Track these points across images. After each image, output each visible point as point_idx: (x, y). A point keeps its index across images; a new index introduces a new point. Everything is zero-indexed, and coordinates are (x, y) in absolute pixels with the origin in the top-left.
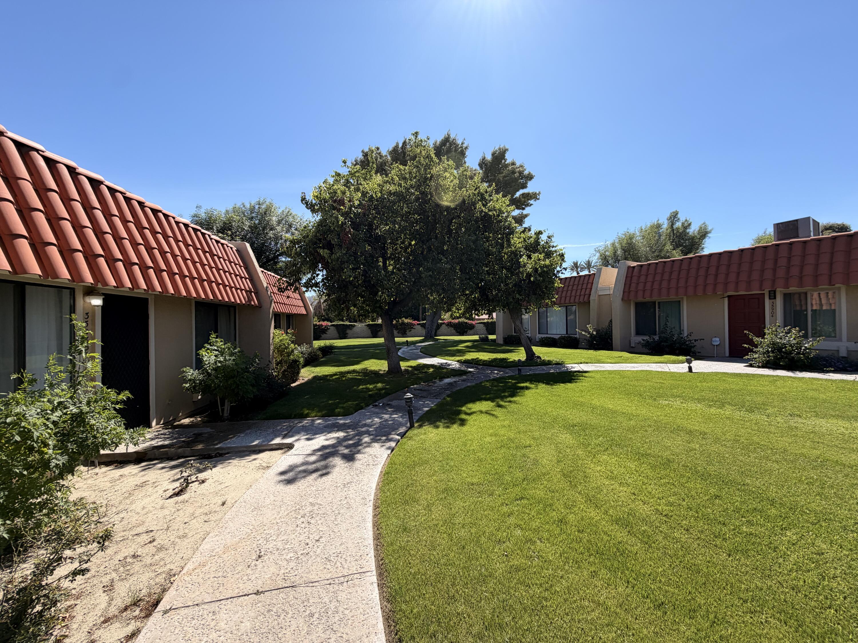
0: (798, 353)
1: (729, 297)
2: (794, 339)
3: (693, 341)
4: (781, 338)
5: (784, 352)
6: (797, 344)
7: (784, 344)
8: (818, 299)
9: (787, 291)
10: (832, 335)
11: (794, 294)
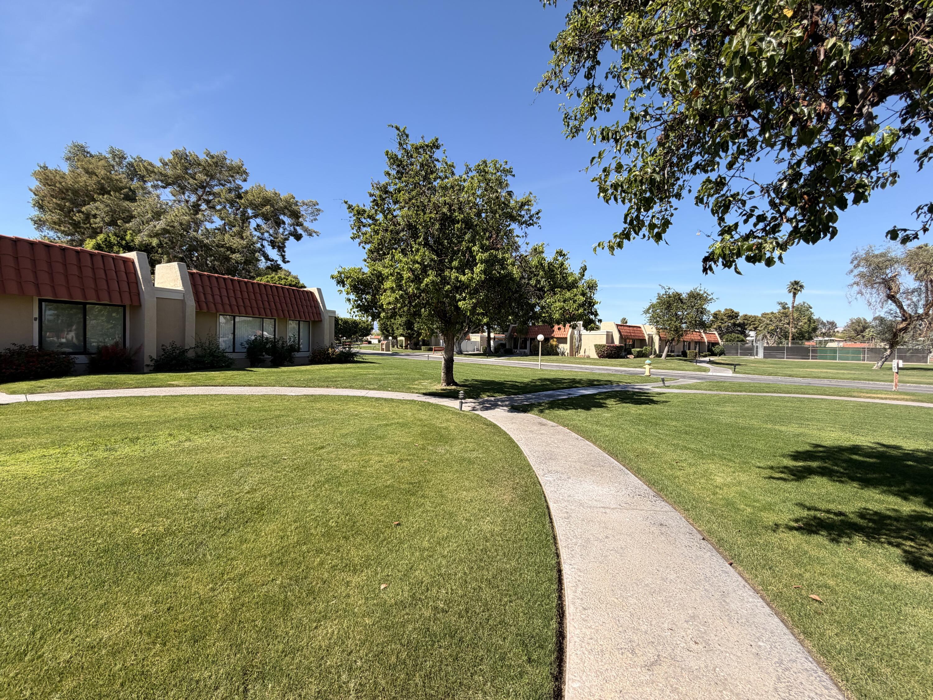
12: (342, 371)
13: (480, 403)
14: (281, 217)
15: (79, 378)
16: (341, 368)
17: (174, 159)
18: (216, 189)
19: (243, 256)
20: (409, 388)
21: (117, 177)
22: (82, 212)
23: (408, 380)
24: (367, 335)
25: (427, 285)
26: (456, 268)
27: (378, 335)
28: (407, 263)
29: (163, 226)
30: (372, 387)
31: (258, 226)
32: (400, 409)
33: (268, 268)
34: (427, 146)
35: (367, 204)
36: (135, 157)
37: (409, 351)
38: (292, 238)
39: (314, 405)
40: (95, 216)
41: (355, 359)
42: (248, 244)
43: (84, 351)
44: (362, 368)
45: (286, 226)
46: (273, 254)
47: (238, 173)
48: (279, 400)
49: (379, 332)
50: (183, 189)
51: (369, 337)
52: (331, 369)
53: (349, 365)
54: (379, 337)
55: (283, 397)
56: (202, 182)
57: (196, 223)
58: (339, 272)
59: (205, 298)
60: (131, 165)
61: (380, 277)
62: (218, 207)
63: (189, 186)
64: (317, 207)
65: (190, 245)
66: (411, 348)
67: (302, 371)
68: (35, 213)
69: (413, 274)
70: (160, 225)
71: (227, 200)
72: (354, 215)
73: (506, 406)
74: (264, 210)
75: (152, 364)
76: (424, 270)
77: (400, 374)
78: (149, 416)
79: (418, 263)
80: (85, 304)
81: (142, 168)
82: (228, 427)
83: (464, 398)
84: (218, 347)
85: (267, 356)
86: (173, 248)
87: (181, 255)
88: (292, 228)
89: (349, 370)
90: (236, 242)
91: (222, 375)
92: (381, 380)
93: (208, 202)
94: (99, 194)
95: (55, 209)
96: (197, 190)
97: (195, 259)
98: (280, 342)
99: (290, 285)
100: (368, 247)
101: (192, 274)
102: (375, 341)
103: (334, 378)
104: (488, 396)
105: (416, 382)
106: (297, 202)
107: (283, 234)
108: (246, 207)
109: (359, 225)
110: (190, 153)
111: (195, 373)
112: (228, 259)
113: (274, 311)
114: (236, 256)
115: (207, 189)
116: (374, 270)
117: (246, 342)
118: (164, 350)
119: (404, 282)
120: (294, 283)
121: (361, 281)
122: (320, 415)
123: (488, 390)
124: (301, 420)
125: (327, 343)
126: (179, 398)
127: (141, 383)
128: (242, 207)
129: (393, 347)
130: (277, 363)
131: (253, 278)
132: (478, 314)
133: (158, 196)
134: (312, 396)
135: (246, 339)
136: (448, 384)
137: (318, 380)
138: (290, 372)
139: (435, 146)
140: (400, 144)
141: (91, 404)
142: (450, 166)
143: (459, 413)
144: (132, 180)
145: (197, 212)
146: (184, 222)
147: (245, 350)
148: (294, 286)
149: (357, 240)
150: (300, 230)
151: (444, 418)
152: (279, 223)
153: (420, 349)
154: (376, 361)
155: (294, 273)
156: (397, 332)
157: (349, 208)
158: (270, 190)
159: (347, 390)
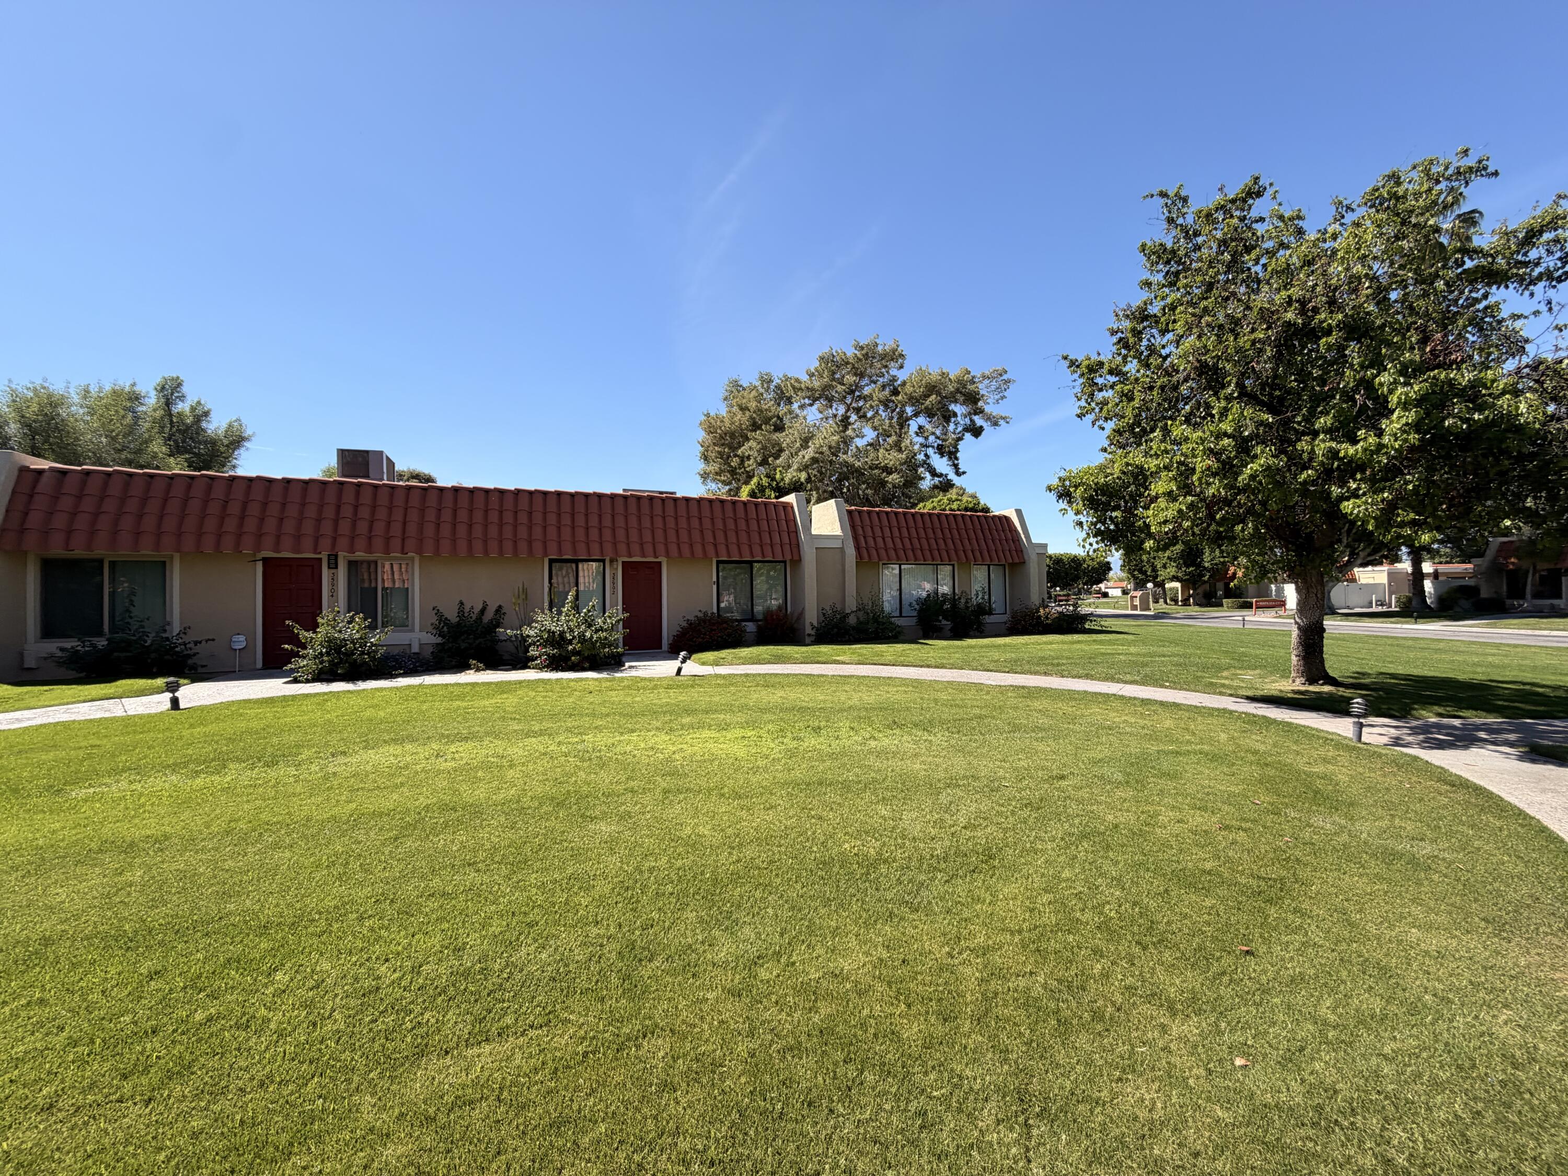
0: (363, 653)
1: (265, 561)
2: (358, 632)
3: (192, 645)
4: (340, 632)
5: (343, 654)
6: (361, 638)
7: (344, 639)
8: (389, 572)
9: (353, 557)
10: (404, 625)
11: (362, 562)
12: (1066, 647)
13: (1415, 731)
14: (952, 407)
15: (750, 649)
16: (1063, 643)
17: (821, 365)
18: (867, 391)
19: (902, 477)
20: (1211, 683)
21: (766, 407)
22: (738, 456)
23: (1205, 668)
24: (1100, 581)
25: (1253, 477)
26: (1328, 431)
27: (1121, 580)
28: (1203, 440)
29: (812, 454)
30: (1128, 677)
31: (920, 427)
32: (1200, 725)
33: (935, 487)
34: (1233, 201)
35: (1106, 350)
36: (781, 376)
37: (1194, 610)
38: (968, 436)
39: (1030, 703)
40: (748, 458)
41: (1087, 626)
42: (907, 457)
43: (752, 619)
44: (1101, 642)
45: (959, 418)
46: (941, 464)
47: (892, 360)
48: (974, 691)
49: (1124, 575)
50: (830, 400)
51: (1102, 586)
52: (1046, 643)
53: (1076, 637)
54: (1124, 584)
55: (979, 687)
56: (851, 385)
57: (845, 442)
58: (1060, 479)
59: (866, 543)
60: (778, 387)
61: (1141, 477)
62: (869, 414)
63: (837, 395)
64: (1005, 377)
65: (840, 473)
66: (1196, 604)
67: (999, 646)
68: (701, 466)
69: (1218, 460)
70: (809, 453)
71: (880, 402)
72: (1082, 375)
73: (1511, 744)
74: (928, 402)
75: (813, 632)
76: (1244, 447)
77: (1184, 656)
78: (824, 701)
79: (1229, 437)
80: (750, 563)
81: (790, 387)
82: (916, 725)
83: (1365, 716)
84: (883, 611)
85: (944, 622)
86: (821, 481)
87: (831, 489)
88: (967, 421)
89: (1078, 646)
90: (892, 458)
91: (891, 649)
92: (1144, 665)
93: (858, 410)
94: (752, 431)
95: (717, 458)
96: (845, 397)
97: (845, 490)
98: (963, 601)
99: (966, 509)
100: (1110, 425)
101: (850, 512)
102: (1116, 592)
103: (1053, 658)
104: (1440, 715)
105: (1225, 674)
106: (974, 377)
107: (954, 433)
108: (904, 406)
109: (1092, 388)
110: (837, 352)
111: (859, 646)
112: (883, 483)
113: (953, 553)
114: (894, 478)
115: (857, 393)
116: (1128, 464)
117: (917, 601)
118: (824, 614)
119: (1195, 478)
120: (971, 506)
121: (1103, 489)
122: (1043, 721)
123: (1437, 701)
124: (1016, 728)
125: (1035, 599)
126: (849, 680)
127: (806, 657)
128: (899, 406)
129: (1156, 602)
130: (959, 633)
131: (914, 505)
132: (1402, 525)
133: (805, 418)
134: (1023, 687)
135: (915, 598)
136: (1311, 681)
137: (1028, 662)
138: (982, 647)
139: (1254, 192)
140: (1170, 221)
141: (767, 682)
142: (1291, 219)
143: (1354, 748)
144: (779, 405)
145: (846, 428)
146: (833, 444)
147: (915, 614)
148: (972, 510)
149: (1090, 417)
150: (979, 421)
151: (1315, 754)
152: (948, 416)
153: (1221, 605)
154: (1126, 630)
155: (970, 490)
156: (1163, 574)
157: (1070, 367)
158: (934, 373)
159: (1080, 680)
